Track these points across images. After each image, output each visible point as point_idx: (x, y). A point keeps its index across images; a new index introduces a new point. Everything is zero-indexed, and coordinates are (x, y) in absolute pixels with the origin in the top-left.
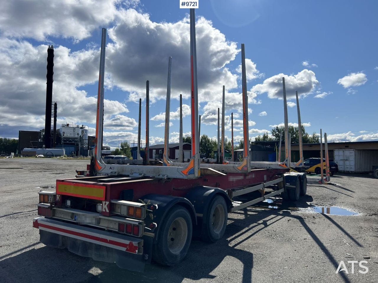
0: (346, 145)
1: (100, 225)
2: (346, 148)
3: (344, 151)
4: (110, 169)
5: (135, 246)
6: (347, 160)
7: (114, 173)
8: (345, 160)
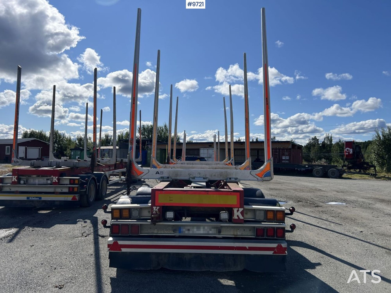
0: (210, 145)
1: (221, 234)
2: (210, 147)
3: (208, 150)
4: (157, 173)
5: (284, 248)
6: (210, 157)
7: (166, 178)
8: (209, 157)
